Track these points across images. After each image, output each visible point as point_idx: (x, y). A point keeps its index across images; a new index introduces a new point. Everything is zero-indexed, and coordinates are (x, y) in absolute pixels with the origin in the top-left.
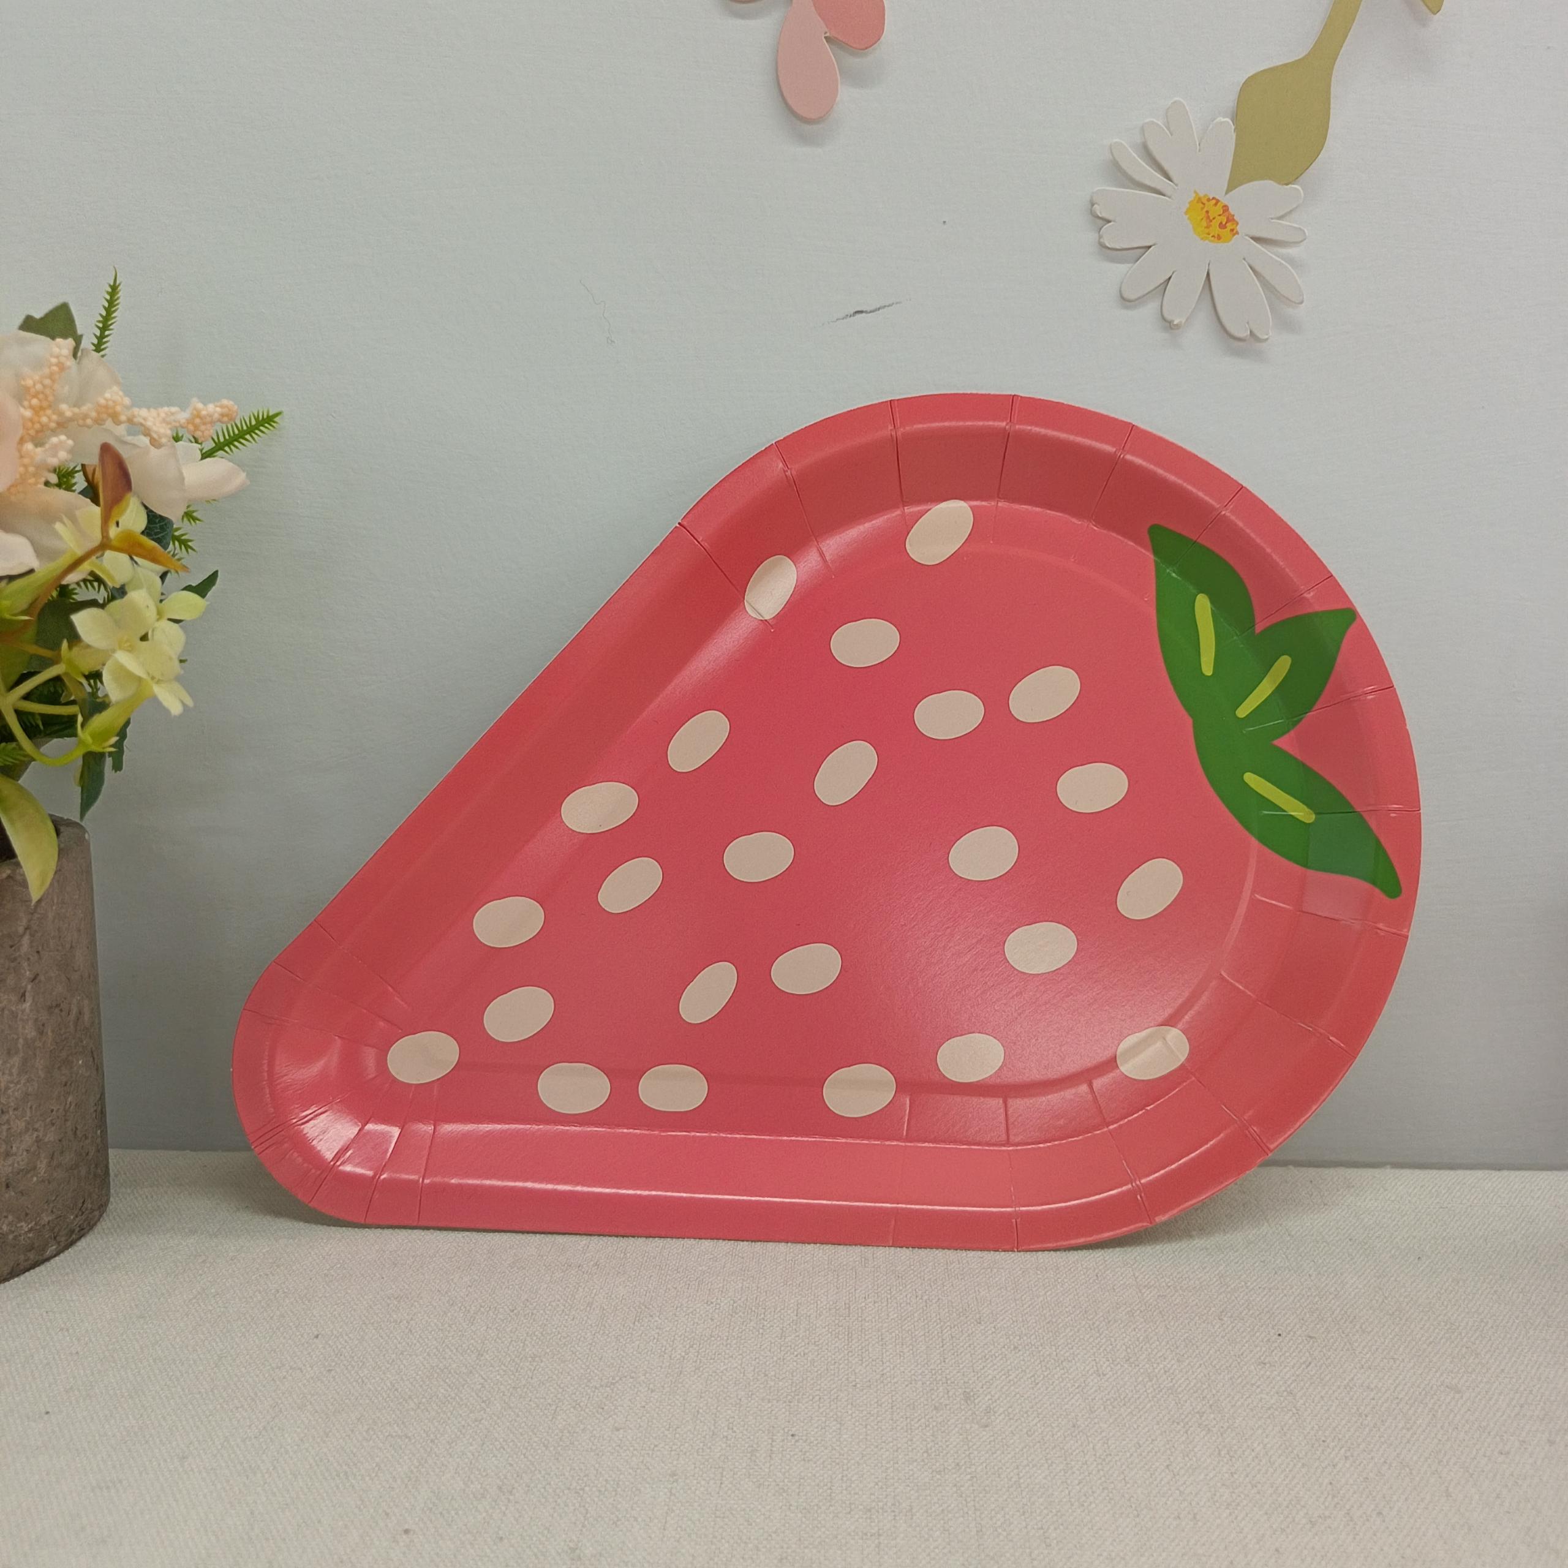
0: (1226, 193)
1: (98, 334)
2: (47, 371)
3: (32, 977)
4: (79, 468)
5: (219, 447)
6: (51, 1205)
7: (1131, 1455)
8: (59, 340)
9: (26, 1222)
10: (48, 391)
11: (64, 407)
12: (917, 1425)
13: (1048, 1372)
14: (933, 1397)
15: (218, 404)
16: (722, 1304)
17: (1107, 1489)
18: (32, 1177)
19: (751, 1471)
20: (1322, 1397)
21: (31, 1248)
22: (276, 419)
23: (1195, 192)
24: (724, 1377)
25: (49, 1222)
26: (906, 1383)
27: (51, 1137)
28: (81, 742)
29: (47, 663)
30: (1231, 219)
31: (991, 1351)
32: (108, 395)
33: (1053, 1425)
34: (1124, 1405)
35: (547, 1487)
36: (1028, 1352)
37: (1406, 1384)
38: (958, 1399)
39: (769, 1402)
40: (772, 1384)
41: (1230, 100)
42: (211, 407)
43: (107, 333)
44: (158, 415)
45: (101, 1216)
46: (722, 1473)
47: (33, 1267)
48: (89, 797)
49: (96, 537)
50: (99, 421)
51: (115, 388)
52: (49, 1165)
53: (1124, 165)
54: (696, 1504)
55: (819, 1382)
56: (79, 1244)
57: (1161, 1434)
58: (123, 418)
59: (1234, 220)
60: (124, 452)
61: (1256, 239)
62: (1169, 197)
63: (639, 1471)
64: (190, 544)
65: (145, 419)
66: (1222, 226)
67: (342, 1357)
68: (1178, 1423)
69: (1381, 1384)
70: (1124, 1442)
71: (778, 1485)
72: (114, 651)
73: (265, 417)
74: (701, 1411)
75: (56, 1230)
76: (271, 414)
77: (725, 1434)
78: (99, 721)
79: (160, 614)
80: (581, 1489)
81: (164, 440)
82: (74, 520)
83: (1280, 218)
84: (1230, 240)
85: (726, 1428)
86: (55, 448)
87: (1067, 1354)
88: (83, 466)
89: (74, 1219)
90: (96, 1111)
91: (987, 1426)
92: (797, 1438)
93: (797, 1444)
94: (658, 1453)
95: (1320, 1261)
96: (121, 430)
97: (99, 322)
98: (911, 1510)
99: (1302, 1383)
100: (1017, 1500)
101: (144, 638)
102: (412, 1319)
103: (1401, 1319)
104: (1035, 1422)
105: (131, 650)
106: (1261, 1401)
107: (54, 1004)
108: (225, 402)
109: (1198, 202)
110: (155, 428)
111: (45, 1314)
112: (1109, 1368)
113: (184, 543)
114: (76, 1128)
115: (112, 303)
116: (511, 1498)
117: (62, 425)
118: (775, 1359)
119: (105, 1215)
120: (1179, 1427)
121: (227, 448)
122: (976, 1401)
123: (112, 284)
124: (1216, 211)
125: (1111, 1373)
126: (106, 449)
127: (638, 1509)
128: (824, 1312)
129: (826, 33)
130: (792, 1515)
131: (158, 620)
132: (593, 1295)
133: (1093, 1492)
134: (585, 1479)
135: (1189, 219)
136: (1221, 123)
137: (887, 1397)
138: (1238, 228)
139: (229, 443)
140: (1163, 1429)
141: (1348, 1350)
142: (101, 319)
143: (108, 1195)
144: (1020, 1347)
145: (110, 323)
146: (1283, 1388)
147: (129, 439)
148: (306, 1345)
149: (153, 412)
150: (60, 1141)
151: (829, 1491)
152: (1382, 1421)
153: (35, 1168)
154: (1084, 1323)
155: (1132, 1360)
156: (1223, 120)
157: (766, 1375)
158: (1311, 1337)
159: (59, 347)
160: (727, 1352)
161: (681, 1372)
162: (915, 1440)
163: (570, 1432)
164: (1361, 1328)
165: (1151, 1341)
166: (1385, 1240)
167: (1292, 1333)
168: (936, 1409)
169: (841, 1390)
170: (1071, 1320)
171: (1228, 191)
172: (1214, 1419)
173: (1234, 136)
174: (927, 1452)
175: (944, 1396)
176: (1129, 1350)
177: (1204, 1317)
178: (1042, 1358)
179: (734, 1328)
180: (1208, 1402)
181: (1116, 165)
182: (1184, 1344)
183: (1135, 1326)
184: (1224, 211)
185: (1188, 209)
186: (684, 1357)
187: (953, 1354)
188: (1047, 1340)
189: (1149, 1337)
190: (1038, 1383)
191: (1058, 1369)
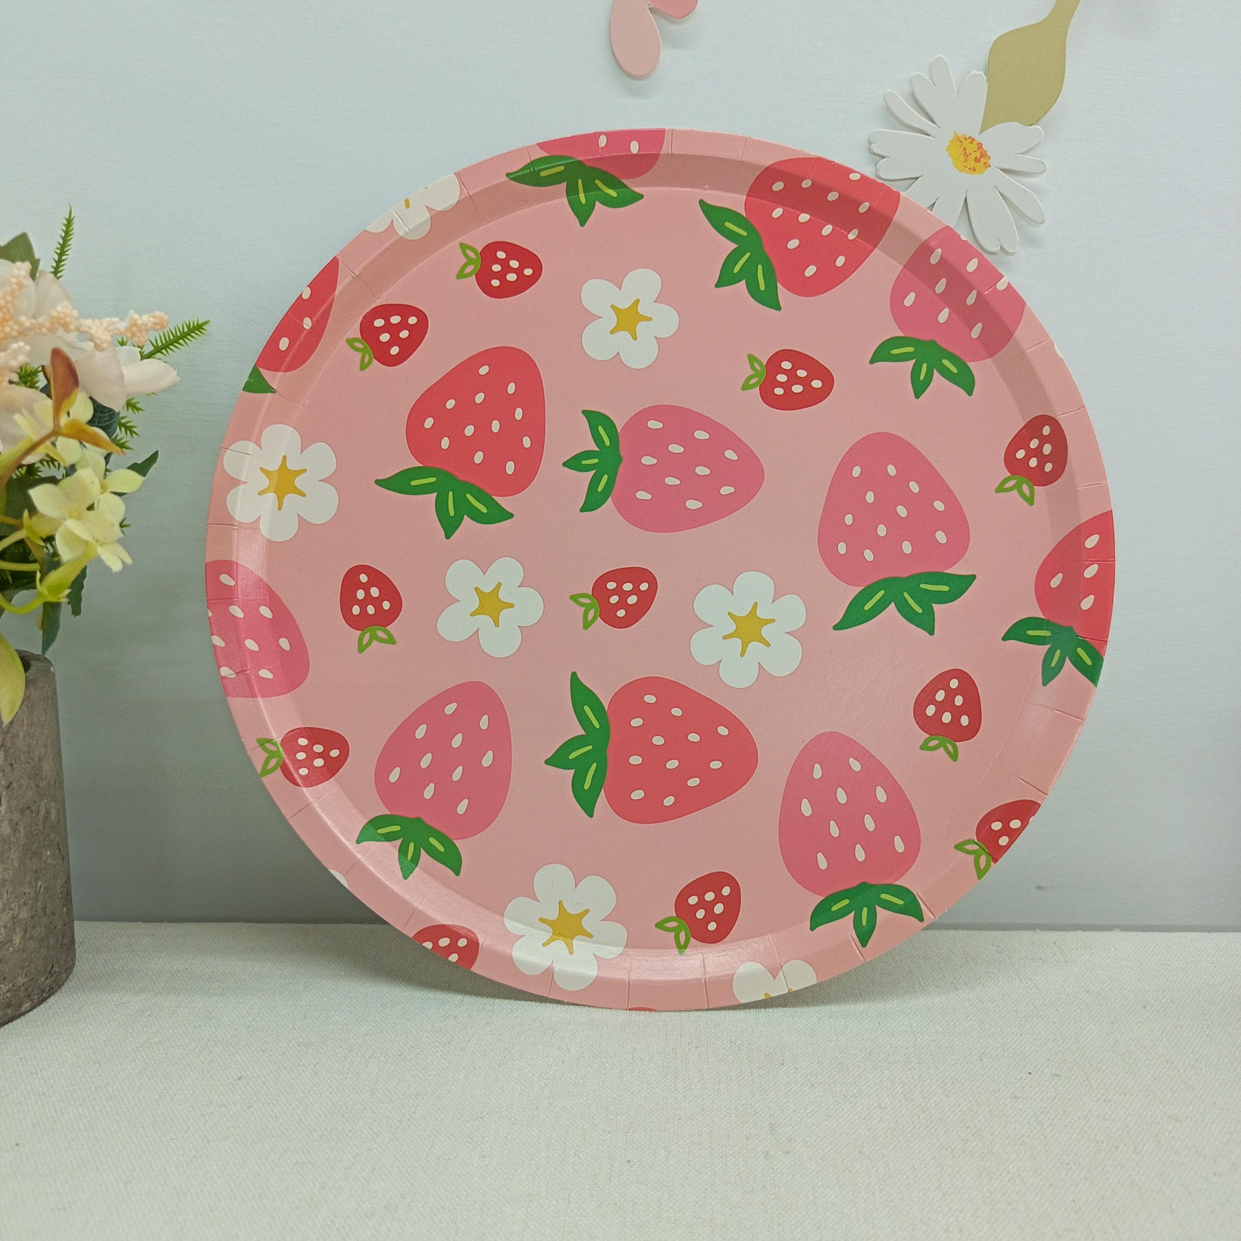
0: (980, 133)
1: (57, 259)
2: (8, 289)
3: (7, 785)
4: (40, 369)
5: (158, 350)
6: (25, 970)
7: (908, 1177)
8: (19, 264)
9: (4, 984)
10: (10, 306)
11: (23, 318)
12: (731, 1152)
13: (839, 1106)
14: (745, 1127)
15: (152, 314)
16: (572, 1049)
17: (888, 1206)
18: (9, 947)
19: (594, 1192)
20: (1065, 1126)
21: (9, 1005)
22: (204, 327)
23: (955, 133)
24: (572, 1112)
25: (23, 984)
26: (722, 1116)
27: (24, 914)
28: (40, 594)
29: (14, 529)
30: (984, 154)
31: (792, 1089)
32: (59, 308)
33: (844, 1152)
34: (902, 1134)
35: (426, 1206)
36: (822, 1089)
37: (1134, 1115)
38: (765, 1130)
39: (609, 1133)
40: (612, 1117)
41: (983, 56)
42: (145, 317)
43: (64, 258)
44: (102, 324)
45: (67, 977)
46: (569, 1194)
47: (11, 1020)
48: (49, 637)
49: (50, 425)
50: (52, 330)
51: (66, 303)
52: (23, 938)
53: (895, 110)
54: (548, 1221)
55: (650, 1115)
56: (48, 1000)
57: (933, 1159)
58: (72, 327)
59: (986, 154)
60: (73, 356)
61: (1005, 171)
62: (934, 137)
63: (501, 1192)
64: (134, 429)
65: (90, 328)
66: (977, 160)
67: (260, 1096)
68: (947, 1150)
69: (1114, 1115)
70: (902, 1166)
71: (616, 1204)
72: (65, 519)
73: (195, 325)
74: (553, 1140)
75: (30, 989)
76: (200, 323)
77: (573, 1160)
78: (54, 576)
79: (104, 488)
80: (453, 1208)
81: (105, 345)
82: (32, 412)
83: (1023, 153)
84: (983, 172)
85: (573, 1156)
86: (16, 353)
87: (855, 1091)
88: (43, 367)
89: (45, 980)
90: (62, 892)
91: (788, 1153)
92: (631, 1163)
93: (633, 1169)
94: (518, 1177)
95: (1063, 1010)
96: (72, 337)
97: (57, 248)
98: (725, 1226)
99: (1048, 1114)
100: (813, 1216)
101: (91, 508)
102: (317, 1063)
103: (1130, 1059)
104: (828, 1149)
105: (79, 518)
106: (1015, 1129)
107: (26, 806)
108: (157, 313)
109: (957, 140)
110: (98, 335)
111: (19, 1060)
112: (889, 1103)
113: (129, 429)
114: (45, 907)
115: (67, 233)
116: (396, 1216)
117: (22, 334)
118: (615, 1096)
119: (71, 976)
120: (947, 1153)
121: (164, 351)
122: (780, 1132)
123: (67, 217)
124: (972, 148)
125: (891, 1107)
126: (56, 353)
127: (500, 1225)
128: (655, 1056)
129: (650, 5)
130: (627, 1230)
131: (103, 493)
132: (466, 1042)
133: (877, 1209)
134: (457, 1199)
135: (949, 154)
136: (976, 75)
137: (706, 1129)
138: (990, 162)
139: (166, 346)
140: (934, 1155)
141: (1087, 1086)
142: (59, 246)
143: (73, 959)
144: (816, 1085)
145: (66, 249)
146: (1033, 1119)
147: (79, 344)
148: (231, 1086)
149: (97, 322)
150: (32, 917)
151: (658, 1209)
152: (1116, 1147)
153: (11, 940)
154: (869, 1064)
155: (908, 1095)
156: (977, 73)
157: (607, 1110)
158: (1056, 1075)
159: (19, 269)
160: (575, 1090)
161: (537, 1107)
162: (729, 1165)
163: (445, 1159)
164: (1097, 1067)
165: (924, 1079)
166: (1116, 992)
167: (1040, 1072)
168: (747, 1138)
169: (668, 1123)
170: (859, 1061)
171: (982, 131)
172: (976, 1145)
173: (986, 86)
174: (739, 1175)
175: (753, 1127)
176: (906, 1087)
177: (968, 1059)
178: (834, 1094)
179: (581, 1070)
180: (971, 1131)
181: (889, 110)
182: (951, 1081)
183: (911, 1066)
184: (978, 148)
185: (948, 146)
186: (540, 1095)
187: (761, 1091)
188: (838, 1079)
189: (922, 1076)
190: (830, 1116)
191: (847, 1103)
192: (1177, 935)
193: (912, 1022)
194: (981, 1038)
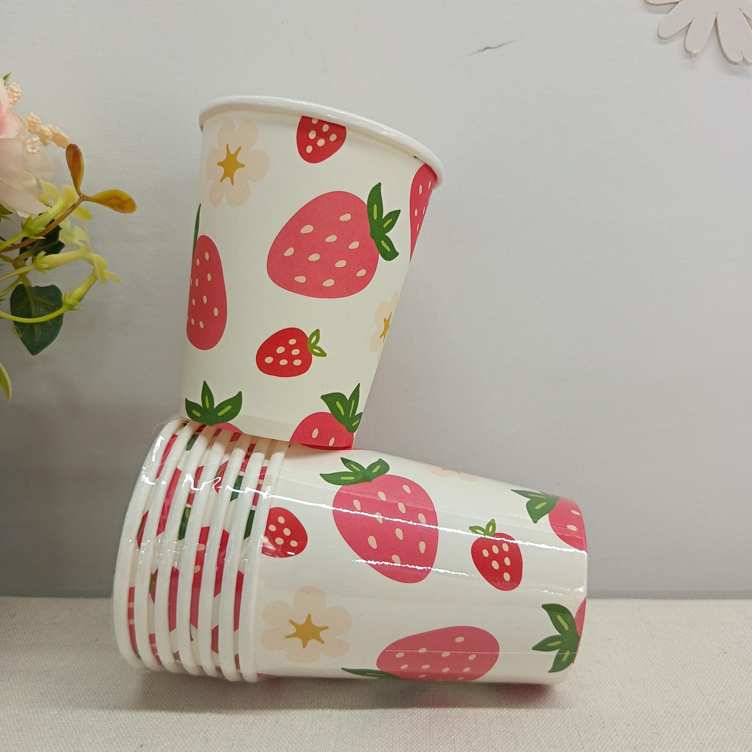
126: (72, 147)
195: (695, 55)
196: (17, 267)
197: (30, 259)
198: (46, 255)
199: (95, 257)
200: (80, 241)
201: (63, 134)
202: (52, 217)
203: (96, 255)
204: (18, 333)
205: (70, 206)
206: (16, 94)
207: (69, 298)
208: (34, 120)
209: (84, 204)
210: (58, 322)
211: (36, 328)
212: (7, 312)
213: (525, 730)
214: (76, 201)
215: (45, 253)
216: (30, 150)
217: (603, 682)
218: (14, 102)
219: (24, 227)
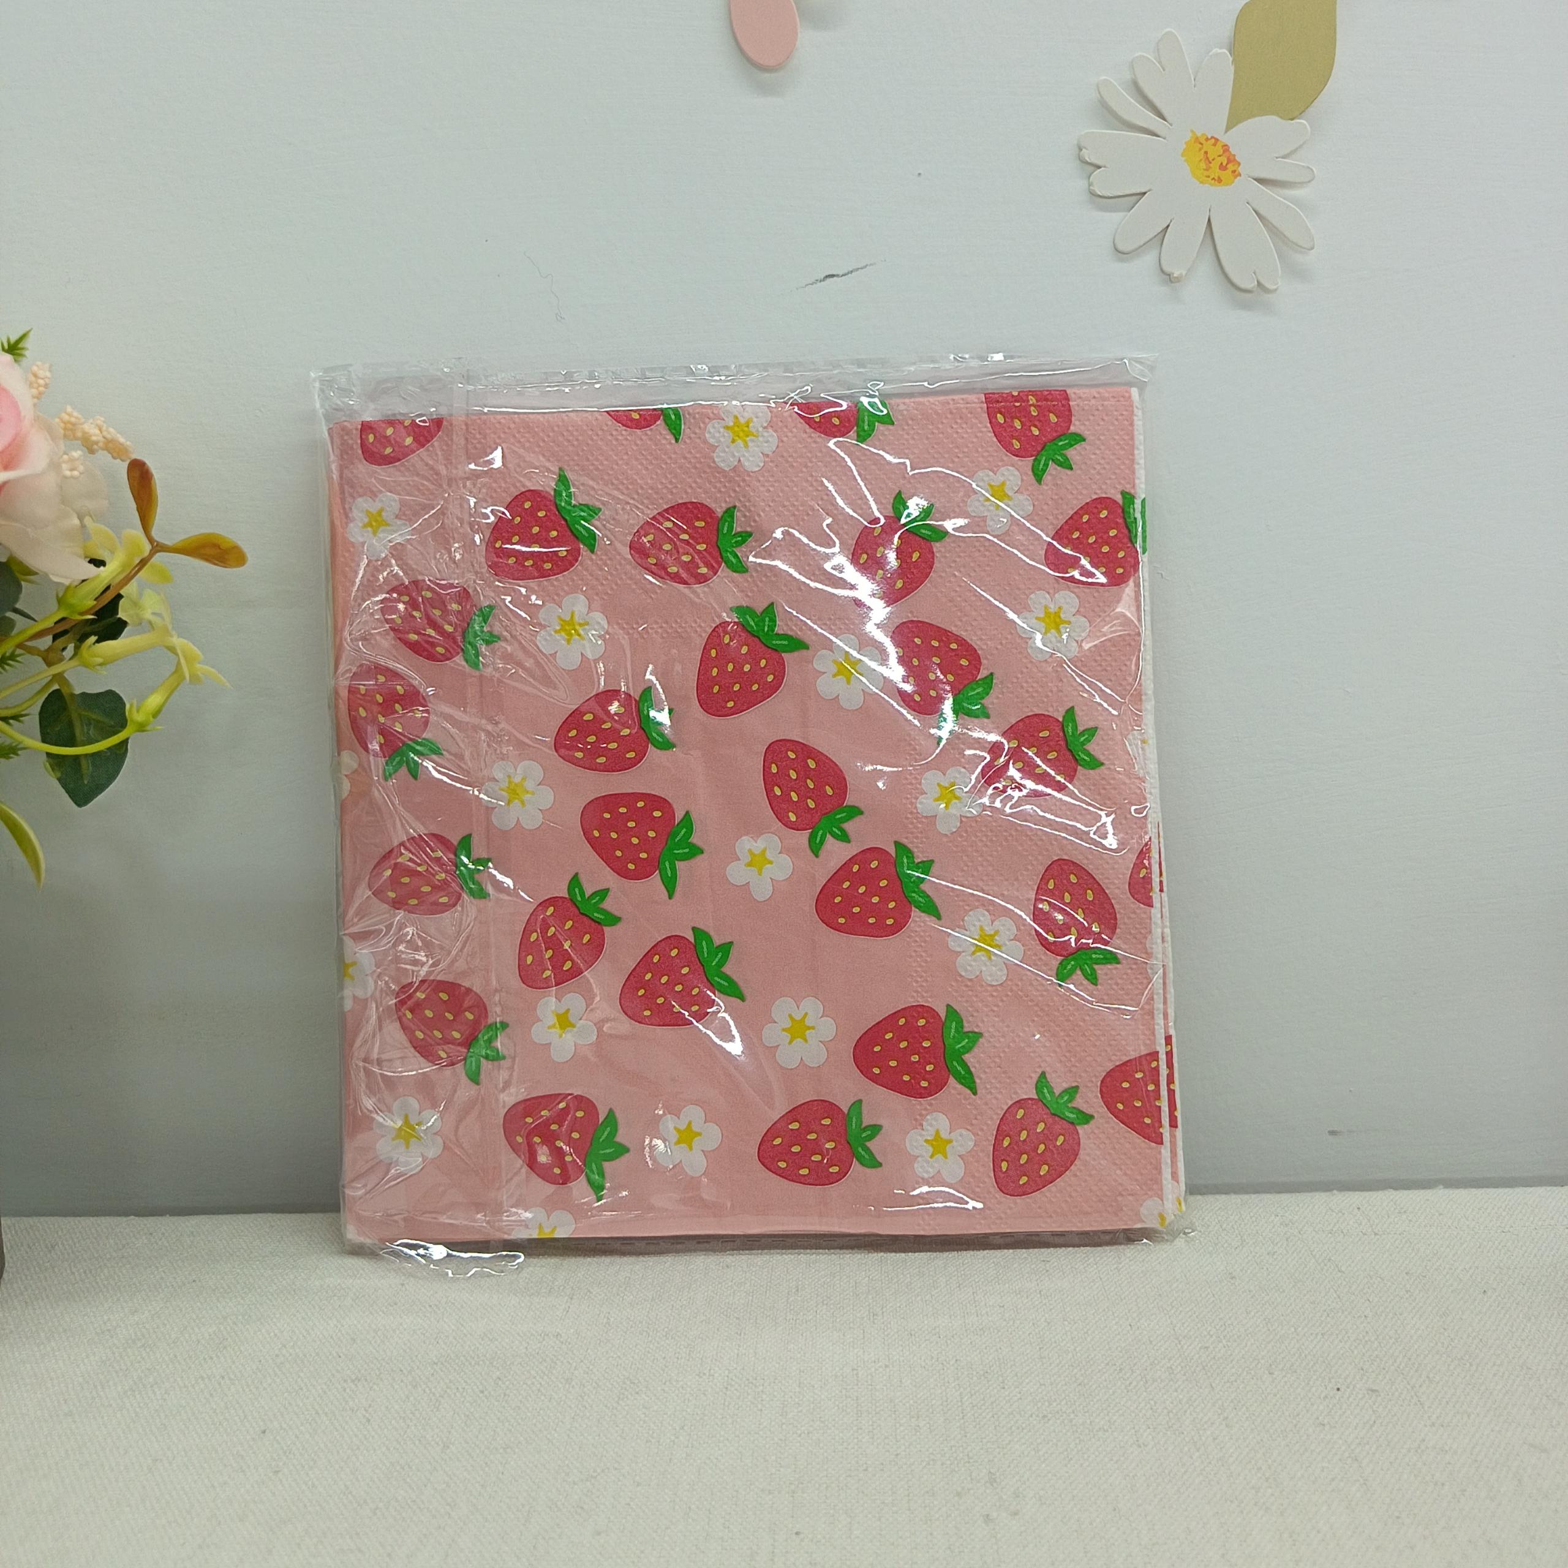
0: (1226, 132)
7: (1182, 1543)
12: (937, 1516)
13: (1082, 1445)
14: (955, 1479)
16: (716, 1375)
20: (1391, 1463)
23: (1192, 131)
24: (719, 1464)
26: (924, 1464)
30: (1231, 160)
31: (1016, 1422)
33: (1091, 1510)
34: (1170, 1481)
36: (1058, 1422)
37: (1483, 1444)
38: (983, 1482)
39: (770, 1493)
40: (774, 1471)
41: (1227, 29)
53: (1113, 104)
55: (826, 1466)
57: (1214, 1516)
59: (1235, 160)
61: (1260, 181)
62: (1164, 138)
66: (1223, 168)
67: (291, 1456)
68: (1231, 1502)
69: (1455, 1445)
70: (1173, 1527)
74: (693, 1507)
77: (720, 1534)
83: (1283, 157)
84: (1232, 183)
85: (721, 1527)
87: (1103, 1422)
91: (1016, 1514)
92: (802, 1536)
93: (803, 1544)
95: (1376, 1300)
99: (1367, 1447)
102: (370, 1406)
103: (1471, 1365)
104: (1070, 1506)
106: (1323, 1470)
109: (1195, 142)
112: (1150, 1438)
118: (776, 1440)
120: (1233, 1506)
122: (1003, 1484)
124: (1214, 152)
125: (1152, 1443)
128: (830, 1380)
132: (572, 1370)
135: (1185, 161)
136: (1217, 54)
137: (902, 1483)
138: (1240, 169)
140: (1215, 1510)
141: (1416, 1404)
144: (1050, 1416)
146: (1347, 1454)
148: (252, 1443)
152: (1462, 1490)
154: (1119, 1383)
155: (1175, 1427)
156: (1219, 51)
157: (766, 1461)
158: (1373, 1391)
160: (722, 1433)
161: (670, 1459)
162: (935, 1533)
163: (544, 1538)
164: (1428, 1377)
165: (1195, 1404)
166: (1444, 1273)
167: (1351, 1387)
168: (958, 1494)
169: (850, 1476)
170: (1106, 1381)
171: (1227, 130)
172: (1272, 1495)
173: (1232, 68)
174: (950, 1548)
175: (966, 1479)
176: (1171, 1414)
177: (1253, 1372)
178: (1075, 1428)
179: (730, 1404)
180: (1264, 1475)
181: (1104, 105)
182: (1232, 1405)
183: (1177, 1385)
184: (1224, 152)
185: (1184, 150)
186: (674, 1441)
187: (975, 1427)
188: (1079, 1406)
189: (1193, 1399)
190: (1071, 1459)
191: (1093, 1440)
192: (1520, 1191)
193: (1175, 1322)
194: (1269, 1342)
195: (1178, 279)
196: (49, 664)
197: (71, 647)
198: (98, 641)
199: (177, 641)
200: (154, 614)
201: (122, 440)
202: (106, 582)
203: (181, 640)
204: (53, 770)
205: (137, 562)
206: (41, 382)
207: (138, 711)
208: (73, 420)
209: (159, 557)
210: (120, 752)
211: (84, 762)
212: (33, 738)
213: (877, 1394)
214: (146, 553)
215: (96, 638)
216: (68, 473)
217: (1018, 1322)
218: (40, 393)
219: (60, 601)
